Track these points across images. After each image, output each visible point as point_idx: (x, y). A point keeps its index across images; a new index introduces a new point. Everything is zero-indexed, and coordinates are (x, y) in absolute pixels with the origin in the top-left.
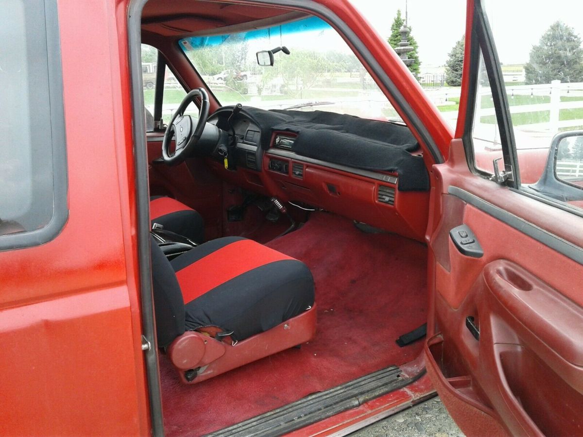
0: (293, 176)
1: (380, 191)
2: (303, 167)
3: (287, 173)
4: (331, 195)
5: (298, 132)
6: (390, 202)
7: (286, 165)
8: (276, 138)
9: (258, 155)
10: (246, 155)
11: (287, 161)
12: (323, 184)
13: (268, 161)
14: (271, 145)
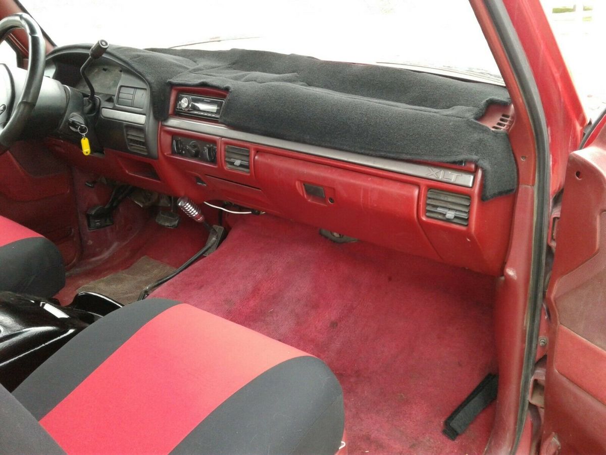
0: (227, 167)
1: (430, 198)
2: (249, 152)
3: (213, 161)
4: (309, 201)
5: (227, 89)
6: (456, 221)
7: (209, 149)
8: (178, 99)
9: (151, 129)
10: (125, 130)
11: (214, 142)
12: (297, 183)
13: (167, 139)
14: (170, 111)
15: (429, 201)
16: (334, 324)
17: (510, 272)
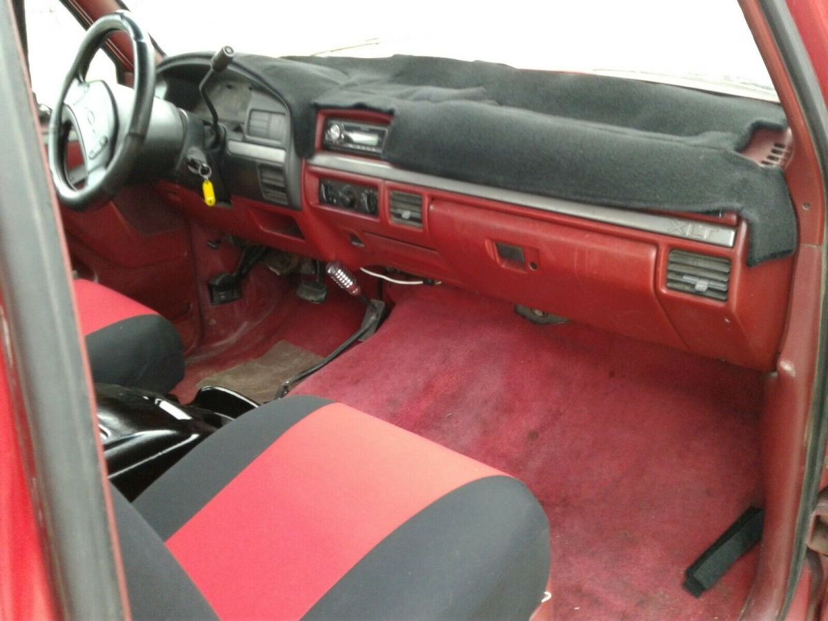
0: (393, 221)
1: (672, 263)
2: (421, 200)
3: (374, 212)
4: (503, 266)
5: (391, 113)
6: (709, 294)
7: (369, 197)
8: (326, 127)
9: (291, 171)
10: (258, 172)
11: (374, 187)
12: (487, 243)
13: (313, 183)
14: (317, 143)
15: (671, 267)
16: (533, 435)
17: (786, 366)
